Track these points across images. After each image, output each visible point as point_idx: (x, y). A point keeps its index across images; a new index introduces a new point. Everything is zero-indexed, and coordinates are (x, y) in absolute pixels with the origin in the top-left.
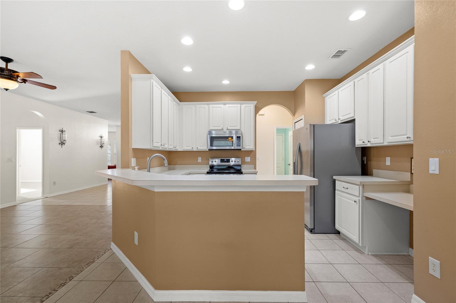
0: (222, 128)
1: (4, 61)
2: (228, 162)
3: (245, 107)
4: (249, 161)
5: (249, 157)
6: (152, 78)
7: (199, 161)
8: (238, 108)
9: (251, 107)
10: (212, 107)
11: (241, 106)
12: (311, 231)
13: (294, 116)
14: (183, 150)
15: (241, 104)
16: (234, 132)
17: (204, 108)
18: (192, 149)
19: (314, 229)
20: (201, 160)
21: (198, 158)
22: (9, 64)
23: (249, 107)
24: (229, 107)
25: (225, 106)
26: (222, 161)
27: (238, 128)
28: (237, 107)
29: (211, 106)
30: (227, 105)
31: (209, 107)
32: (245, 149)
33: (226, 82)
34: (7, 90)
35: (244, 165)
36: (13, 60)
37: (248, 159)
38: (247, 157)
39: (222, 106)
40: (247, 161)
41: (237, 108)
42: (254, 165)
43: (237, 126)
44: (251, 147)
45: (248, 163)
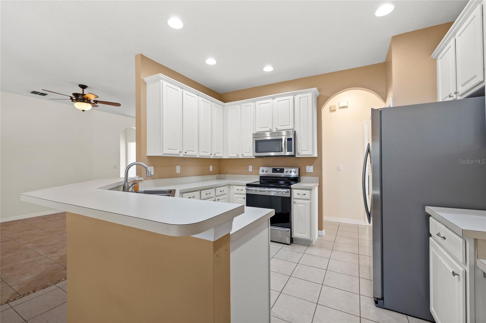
0: (270, 129)
1: (81, 88)
2: (281, 172)
3: (300, 98)
4: (312, 171)
5: (312, 166)
6: (160, 78)
7: (250, 170)
8: (290, 102)
9: (308, 97)
10: (259, 104)
11: (294, 98)
12: (376, 302)
13: (386, 102)
14: (228, 158)
15: (295, 95)
16: (284, 133)
17: (249, 106)
18: (237, 156)
19: (383, 299)
20: (252, 169)
21: (249, 167)
22: (85, 90)
23: (306, 98)
24: (278, 101)
25: (274, 100)
26: (274, 170)
27: (291, 127)
28: (290, 99)
29: (257, 103)
30: (276, 99)
31: (255, 104)
32: (300, 155)
33: (268, 69)
34: (84, 111)
35: (305, 176)
36: (87, 86)
37: (310, 169)
38: (309, 167)
39: (270, 101)
40: (309, 171)
41: (288, 100)
42: (318, 177)
43: (289, 125)
44: (309, 152)
45: (310, 174)
